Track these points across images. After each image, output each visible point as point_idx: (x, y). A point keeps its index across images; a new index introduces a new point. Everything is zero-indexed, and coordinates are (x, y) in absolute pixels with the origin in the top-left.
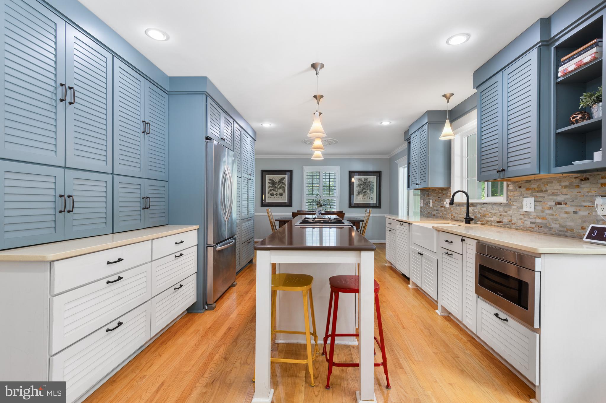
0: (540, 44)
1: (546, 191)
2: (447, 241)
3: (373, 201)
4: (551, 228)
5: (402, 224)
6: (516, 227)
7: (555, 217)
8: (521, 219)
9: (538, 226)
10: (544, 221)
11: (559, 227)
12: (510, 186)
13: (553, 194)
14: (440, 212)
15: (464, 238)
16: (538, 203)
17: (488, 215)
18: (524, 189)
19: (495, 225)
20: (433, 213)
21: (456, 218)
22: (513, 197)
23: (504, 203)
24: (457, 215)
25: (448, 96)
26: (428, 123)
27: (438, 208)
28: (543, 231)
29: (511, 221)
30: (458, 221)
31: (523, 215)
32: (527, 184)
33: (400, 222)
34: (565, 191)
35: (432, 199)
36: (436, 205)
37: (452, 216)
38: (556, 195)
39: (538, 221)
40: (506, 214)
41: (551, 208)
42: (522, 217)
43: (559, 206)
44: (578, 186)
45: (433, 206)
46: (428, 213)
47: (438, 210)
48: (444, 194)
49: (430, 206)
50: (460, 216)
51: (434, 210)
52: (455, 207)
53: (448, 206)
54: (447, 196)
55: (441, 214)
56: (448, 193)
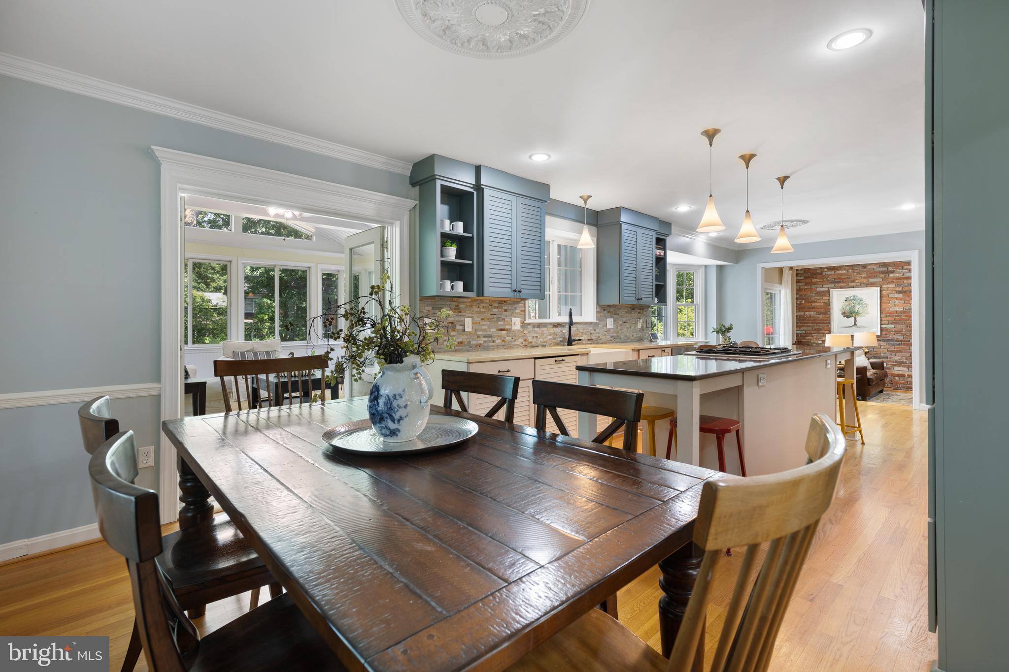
0: (657, 231)
1: (619, 314)
4: (620, 338)
7: (623, 331)
8: (605, 335)
9: (615, 338)
10: (618, 334)
11: (624, 337)
13: (622, 316)
14: (495, 339)
16: (615, 323)
18: (607, 312)
19: (585, 343)
20: (473, 343)
21: (534, 344)
22: (600, 318)
23: (594, 323)
24: (535, 339)
27: (489, 333)
28: (617, 341)
29: (598, 337)
30: (538, 346)
31: (607, 331)
32: (609, 308)
37: (527, 342)
39: (615, 335)
40: (595, 332)
41: (621, 325)
42: (606, 333)
43: (624, 324)
44: (631, 313)
45: (476, 330)
46: (456, 343)
47: (490, 336)
48: (506, 310)
49: (467, 330)
50: (541, 340)
51: (478, 336)
52: (531, 329)
53: (519, 328)
54: (513, 314)
55: (498, 341)
56: (516, 308)
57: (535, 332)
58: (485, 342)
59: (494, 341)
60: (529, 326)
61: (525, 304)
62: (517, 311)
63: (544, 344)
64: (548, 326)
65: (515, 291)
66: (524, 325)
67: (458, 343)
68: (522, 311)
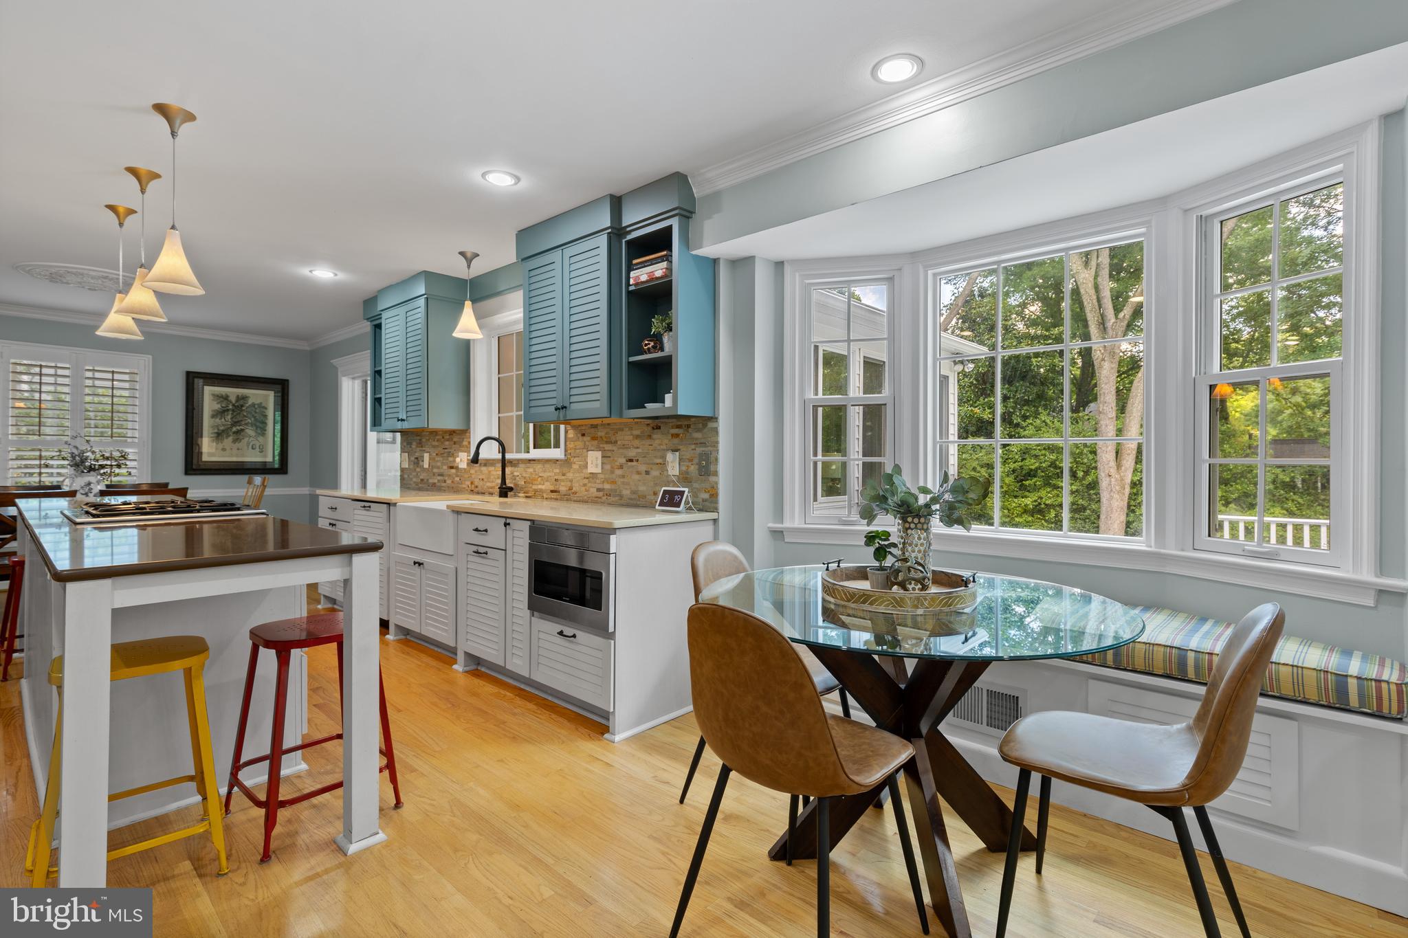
0: (610, 230)
1: (616, 442)
2: (476, 530)
3: (265, 456)
4: (621, 496)
5: (370, 507)
6: (578, 499)
7: (625, 480)
8: (585, 485)
9: (607, 494)
10: (613, 487)
11: (631, 493)
12: (569, 431)
13: (624, 447)
14: (446, 478)
15: (508, 521)
16: (606, 460)
17: (536, 480)
18: (589, 438)
19: (547, 497)
20: (431, 481)
21: (479, 489)
22: (573, 450)
23: (561, 460)
24: (481, 483)
25: (469, 255)
26: (426, 296)
27: (442, 471)
28: (613, 501)
29: (571, 489)
30: (484, 493)
31: (587, 478)
32: (593, 431)
33: (363, 504)
34: (637, 442)
35: (429, 452)
36: (439, 464)
37: (473, 486)
38: (627, 448)
39: (607, 486)
40: (563, 477)
41: (621, 467)
42: (586, 481)
43: (630, 463)
44: (650, 437)
45: (432, 467)
47: (441, 475)
48: (455, 443)
49: (426, 466)
51: (434, 474)
52: (478, 469)
57: (481, 472)
58: (439, 481)
59: (445, 482)
63: (491, 490)
65: (401, 420)
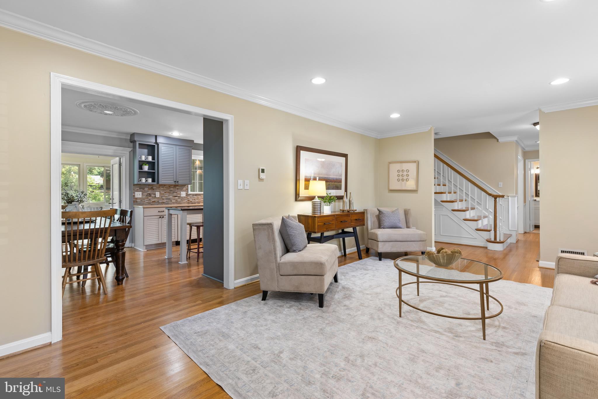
45: (162, 197)
46: (152, 202)
47: (169, 199)
48: (178, 189)
49: (157, 196)
50: (197, 201)
51: (163, 199)
52: (192, 196)
53: (185, 196)
54: (182, 190)
55: (174, 201)
56: (183, 188)
57: (194, 197)
58: (166, 201)
59: (171, 201)
60: (190, 195)
61: (188, 186)
62: (183, 189)
63: (199, 202)
64: (201, 195)
65: (175, 182)
66: (187, 195)
67: (153, 201)
68: (186, 189)
